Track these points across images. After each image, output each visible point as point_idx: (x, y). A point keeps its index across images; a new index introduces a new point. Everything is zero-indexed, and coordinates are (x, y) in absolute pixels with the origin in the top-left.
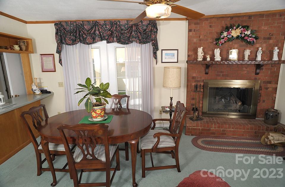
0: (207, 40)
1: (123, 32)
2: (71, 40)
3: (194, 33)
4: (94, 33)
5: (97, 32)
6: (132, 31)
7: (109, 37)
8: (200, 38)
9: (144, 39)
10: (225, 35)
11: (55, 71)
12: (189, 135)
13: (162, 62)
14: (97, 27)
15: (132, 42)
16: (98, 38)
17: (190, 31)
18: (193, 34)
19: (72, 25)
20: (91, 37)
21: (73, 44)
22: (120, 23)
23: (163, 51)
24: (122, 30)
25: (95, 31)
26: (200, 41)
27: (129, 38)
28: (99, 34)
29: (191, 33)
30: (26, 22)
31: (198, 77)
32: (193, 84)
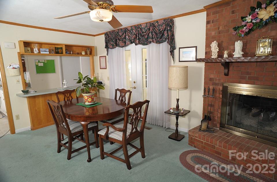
0: (228, 31)
1: (143, 34)
2: (112, 45)
3: (212, 24)
4: (125, 38)
5: (127, 37)
6: (149, 32)
7: (135, 40)
8: (220, 29)
9: (159, 39)
10: (250, 21)
11: (106, 69)
12: (192, 146)
13: (180, 61)
14: (127, 32)
15: (150, 42)
16: (128, 41)
17: (208, 22)
18: (211, 26)
19: (113, 34)
20: (122, 41)
21: (113, 48)
22: (141, 27)
23: (180, 49)
24: (143, 33)
25: (125, 36)
26: (219, 33)
27: (147, 39)
28: (129, 38)
29: (209, 25)
30: (94, 36)
31: (217, 79)
32: (211, 87)
